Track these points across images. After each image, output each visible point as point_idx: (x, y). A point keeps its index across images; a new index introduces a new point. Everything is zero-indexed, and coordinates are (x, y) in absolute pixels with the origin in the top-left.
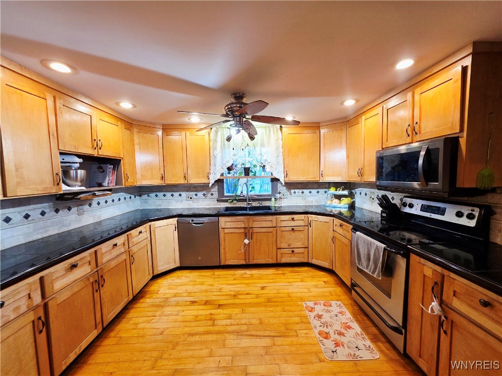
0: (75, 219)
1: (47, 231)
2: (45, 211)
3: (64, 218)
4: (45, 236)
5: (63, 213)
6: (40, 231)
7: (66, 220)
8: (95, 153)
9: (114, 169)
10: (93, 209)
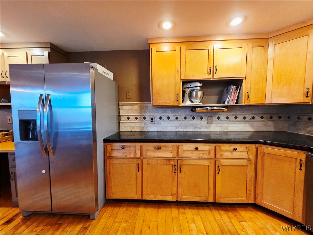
0: (205, 125)
1: (186, 128)
2: (187, 117)
3: (198, 123)
4: (185, 130)
5: (197, 120)
6: (183, 127)
7: (198, 125)
8: (210, 77)
9: (237, 89)
10: (220, 121)
